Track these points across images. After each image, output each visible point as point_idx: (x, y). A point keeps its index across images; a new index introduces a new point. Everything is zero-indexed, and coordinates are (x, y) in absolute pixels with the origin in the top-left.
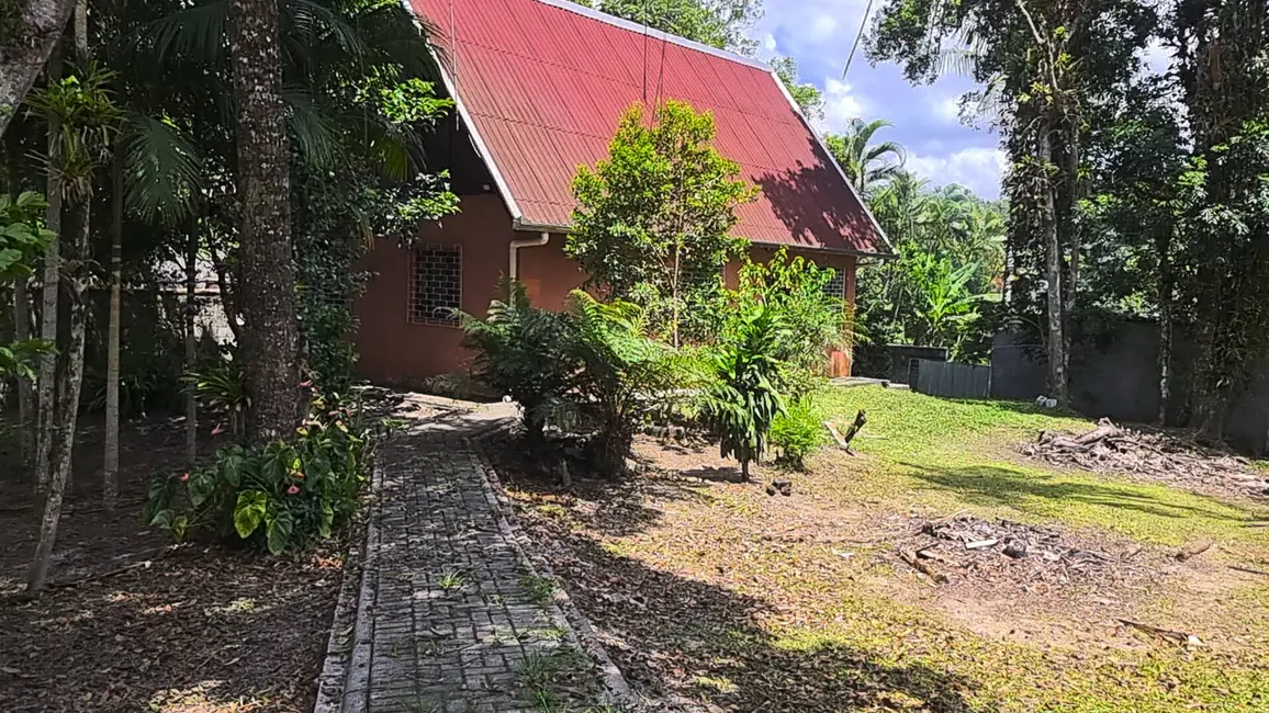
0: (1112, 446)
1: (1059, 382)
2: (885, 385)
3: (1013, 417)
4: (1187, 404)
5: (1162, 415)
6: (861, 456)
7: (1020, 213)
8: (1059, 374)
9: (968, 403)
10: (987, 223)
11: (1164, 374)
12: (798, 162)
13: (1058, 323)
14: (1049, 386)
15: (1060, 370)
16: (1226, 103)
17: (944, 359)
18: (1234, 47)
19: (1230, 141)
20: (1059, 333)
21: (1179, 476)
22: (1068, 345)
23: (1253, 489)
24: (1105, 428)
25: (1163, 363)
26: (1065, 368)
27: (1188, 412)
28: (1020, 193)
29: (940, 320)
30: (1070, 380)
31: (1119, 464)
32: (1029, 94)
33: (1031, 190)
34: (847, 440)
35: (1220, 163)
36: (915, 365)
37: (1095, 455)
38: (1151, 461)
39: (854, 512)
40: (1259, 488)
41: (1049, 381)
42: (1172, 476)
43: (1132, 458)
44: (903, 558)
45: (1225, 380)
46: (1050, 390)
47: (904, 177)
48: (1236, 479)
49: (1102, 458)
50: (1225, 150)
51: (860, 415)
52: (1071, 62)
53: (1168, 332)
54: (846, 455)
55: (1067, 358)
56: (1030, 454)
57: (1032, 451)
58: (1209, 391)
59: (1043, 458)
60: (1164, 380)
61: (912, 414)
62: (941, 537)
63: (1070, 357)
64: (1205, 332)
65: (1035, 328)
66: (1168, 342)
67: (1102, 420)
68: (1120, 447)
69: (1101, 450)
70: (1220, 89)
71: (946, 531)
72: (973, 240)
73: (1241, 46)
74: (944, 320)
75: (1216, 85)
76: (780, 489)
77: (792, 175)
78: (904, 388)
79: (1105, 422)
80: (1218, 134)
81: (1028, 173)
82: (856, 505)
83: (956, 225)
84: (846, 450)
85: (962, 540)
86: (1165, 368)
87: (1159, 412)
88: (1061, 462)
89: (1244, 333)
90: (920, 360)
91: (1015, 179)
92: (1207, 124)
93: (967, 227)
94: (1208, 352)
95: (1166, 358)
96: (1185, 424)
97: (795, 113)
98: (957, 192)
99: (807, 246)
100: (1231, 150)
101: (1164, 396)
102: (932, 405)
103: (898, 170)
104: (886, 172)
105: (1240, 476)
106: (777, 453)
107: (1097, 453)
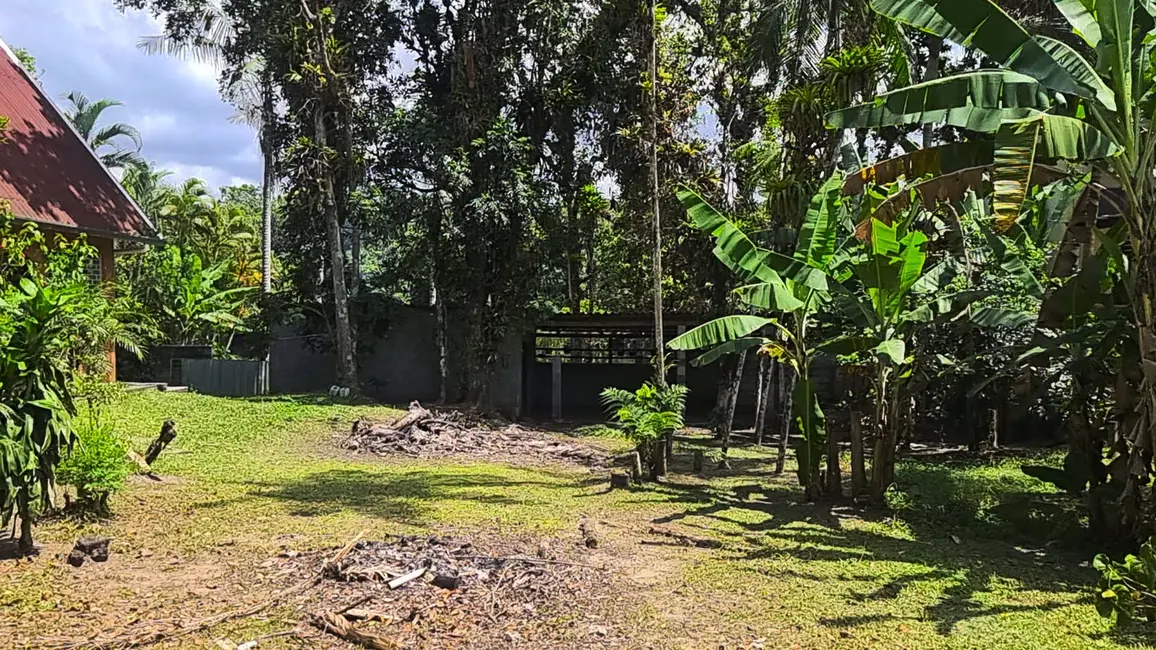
0: (425, 428)
1: (349, 369)
2: (161, 388)
3: (314, 410)
4: (462, 380)
5: (443, 394)
6: (171, 479)
7: (303, 196)
8: (349, 362)
9: (265, 401)
10: (231, 218)
11: (442, 354)
12: (27, 123)
13: (345, 310)
14: (340, 376)
15: (349, 357)
16: (481, 101)
17: (209, 356)
18: (484, 50)
19: (486, 135)
20: (347, 321)
21: (491, 450)
22: (355, 332)
23: (553, 453)
24: (416, 412)
25: (441, 344)
26: (353, 356)
27: (465, 388)
28: (301, 175)
29: (192, 319)
30: (359, 367)
31: (440, 447)
32: (300, 74)
33: (312, 172)
34: (149, 461)
35: (481, 155)
36: (177, 365)
37: (415, 440)
38: (463, 440)
39: (208, 565)
40: (557, 451)
41: (339, 370)
42: (486, 451)
43: (447, 437)
44: (329, 631)
45: (493, 356)
46: (342, 379)
47: (142, 166)
48: (533, 446)
49: (423, 442)
50: (481, 145)
51: (167, 428)
52: (339, 46)
53: (443, 315)
54: (149, 480)
55: (355, 344)
56: (355, 448)
57: (356, 444)
58: (481, 367)
59: (369, 450)
60: (443, 360)
61: (210, 418)
62: (352, 579)
63: (357, 345)
64: (475, 312)
65: (320, 318)
66: (443, 324)
67: (412, 403)
68: (432, 429)
69: (419, 434)
70: (475, 88)
71: (357, 569)
72: (218, 237)
73: (490, 50)
74: (196, 317)
75: (472, 84)
76: (90, 553)
77: (21, 136)
78: (183, 391)
79: (415, 405)
80: (476, 130)
81: (308, 155)
82: (206, 553)
83: (198, 221)
84: (149, 474)
85: (381, 578)
86: (443, 348)
87: (440, 390)
88: (388, 452)
89: (505, 313)
90: (183, 360)
91: (295, 160)
92: (467, 119)
93: (210, 224)
94: (478, 330)
95: (444, 340)
96: (461, 400)
97: (15, 66)
98: (198, 187)
99: (53, 221)
100: (487, 144)
101: (444, 375)
102: (229, 406)
103: (134, 157)
104: (121, 158)
105: (533, 443)
106: (66, 497)
107: (416, 437)
